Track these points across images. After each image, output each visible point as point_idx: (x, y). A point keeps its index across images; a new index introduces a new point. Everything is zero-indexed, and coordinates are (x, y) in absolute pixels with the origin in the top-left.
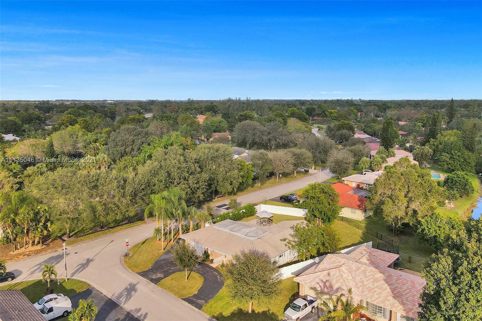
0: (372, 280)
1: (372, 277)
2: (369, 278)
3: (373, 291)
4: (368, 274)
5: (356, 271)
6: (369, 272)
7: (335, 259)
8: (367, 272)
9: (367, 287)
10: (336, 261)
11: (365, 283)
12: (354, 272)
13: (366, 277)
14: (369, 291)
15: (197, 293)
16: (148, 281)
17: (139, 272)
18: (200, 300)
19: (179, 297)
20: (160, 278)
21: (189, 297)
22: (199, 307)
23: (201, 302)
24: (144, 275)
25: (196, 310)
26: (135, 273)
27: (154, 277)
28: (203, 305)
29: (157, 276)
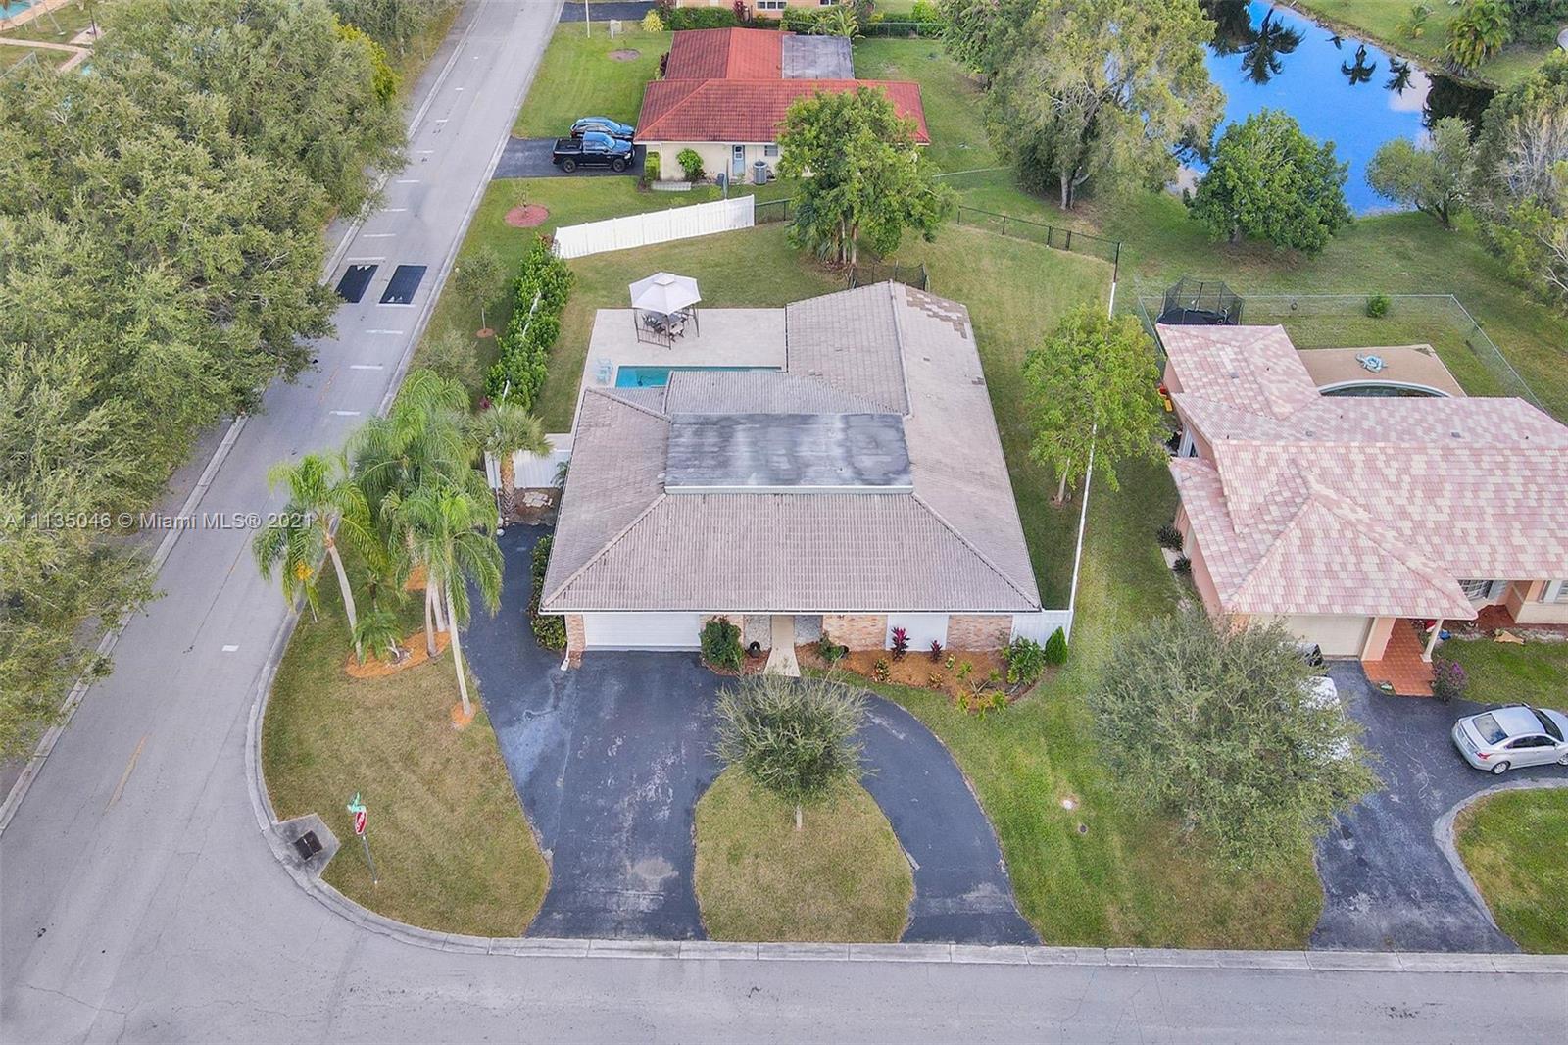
0: (1419, 493)
1: (1407, 479)
2: (1406, 486)
3: (1458, 533)
4: (1391, 473)
6: (1388, 464)
8: (1380, 464)
9: (1430, 525)
10: (1262, 463)
11: (1415, 511)
12: (1349, 485)
13: (1396, 486)
14: (1450, 538)
15: (918, 867)
16: (644, 943)
17: (532, 916)
18: (968, 890)
19: (888, 937)
20: (668, 886)
21: (917, 906)
22: (1018, 933)
23: (982, 897)
24: (583, 922)
25: (1026, 953)
26: (523, 941)
27: (644, 904)
28: (1013, 913)
29: (640, 884)
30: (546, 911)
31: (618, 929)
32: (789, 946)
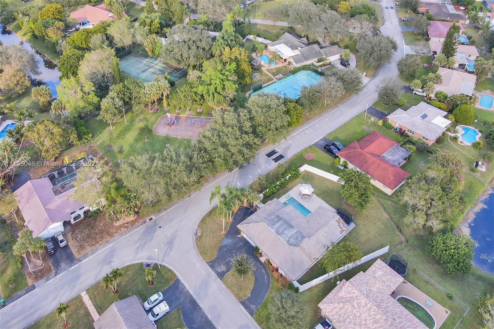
5: (364, 307)
6: (373, 311)
7: (351, 289)
8: (372, 310)
10: (351, 292)
15: (250, 296)
16: (215, 275)
17: (208, 261)
18: (252, 305)
19: (238, 299)
20: (223, 272)
21: (245, 300)
22: (252, 314)
23: (253, 307)
24: (212, 267)
25: (250, 317)
26: (205, 263)
27: (219, 271)
28: (254, 312)
29: (221, 269)
30: (210, 262)
31: (214, 271)
32: (228, 290)
